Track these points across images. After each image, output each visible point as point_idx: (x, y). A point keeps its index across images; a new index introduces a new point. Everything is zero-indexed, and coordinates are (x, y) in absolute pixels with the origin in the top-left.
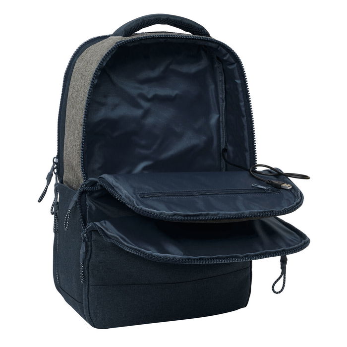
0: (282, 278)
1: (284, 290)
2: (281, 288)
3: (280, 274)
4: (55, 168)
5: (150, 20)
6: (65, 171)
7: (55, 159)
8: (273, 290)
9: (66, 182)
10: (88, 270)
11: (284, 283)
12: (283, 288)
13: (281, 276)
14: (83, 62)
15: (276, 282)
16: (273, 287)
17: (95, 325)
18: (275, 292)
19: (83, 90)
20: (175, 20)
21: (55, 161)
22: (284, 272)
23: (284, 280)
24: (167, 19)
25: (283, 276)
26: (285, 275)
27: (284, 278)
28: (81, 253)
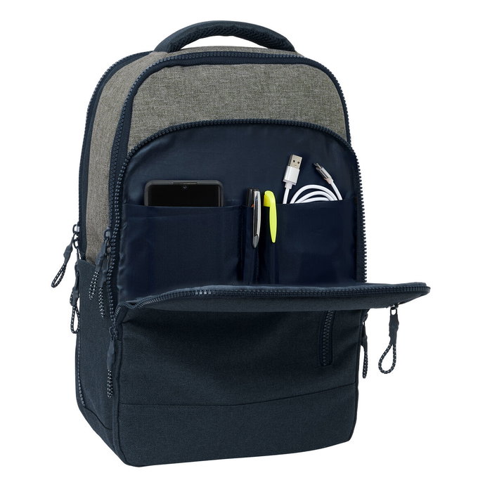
0: (391, 350)
1: (395, 368)
2: (391, 365)
3: (388, 345)
4: (76, 240)
5: (207, 29)
6: (88, 242)
7: (76, 227)
8: (380, 368)
9: (90, 259)
10: (118, 382)
11: (395, 357)
12: (394, 365)
13: (389, 347)
14: (112, 89)
15: (383, 357)
16: (380, 364)
17: (127, 461)
18: (383, 371)
19: (109, 127)
20: (243, 29)
21: (75, 230)
22: (393, 342)
23: (395, 353)
24: (232, 27)
25: (392, 347)
26: (395, 346)
27: (394, 350)
28: (108, 355)
